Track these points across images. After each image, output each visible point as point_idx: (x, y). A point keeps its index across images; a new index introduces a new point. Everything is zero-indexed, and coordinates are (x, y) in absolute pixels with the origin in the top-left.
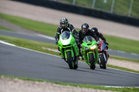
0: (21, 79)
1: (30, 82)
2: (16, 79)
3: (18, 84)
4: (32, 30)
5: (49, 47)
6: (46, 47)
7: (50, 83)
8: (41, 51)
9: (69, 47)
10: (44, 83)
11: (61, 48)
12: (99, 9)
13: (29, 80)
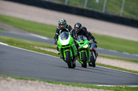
0: (13, 78)
1: (23, 81)
2: (9, 78)
3: (11, 82)
4: (25, 30)
5: (41, 46)
6: (38, 46)
7: (42, 82)
8: (33, 50)
9: (68, 47)
10: (37, 82)
11: (60, 48)
12: (91, 9)
13: (21, 79)
